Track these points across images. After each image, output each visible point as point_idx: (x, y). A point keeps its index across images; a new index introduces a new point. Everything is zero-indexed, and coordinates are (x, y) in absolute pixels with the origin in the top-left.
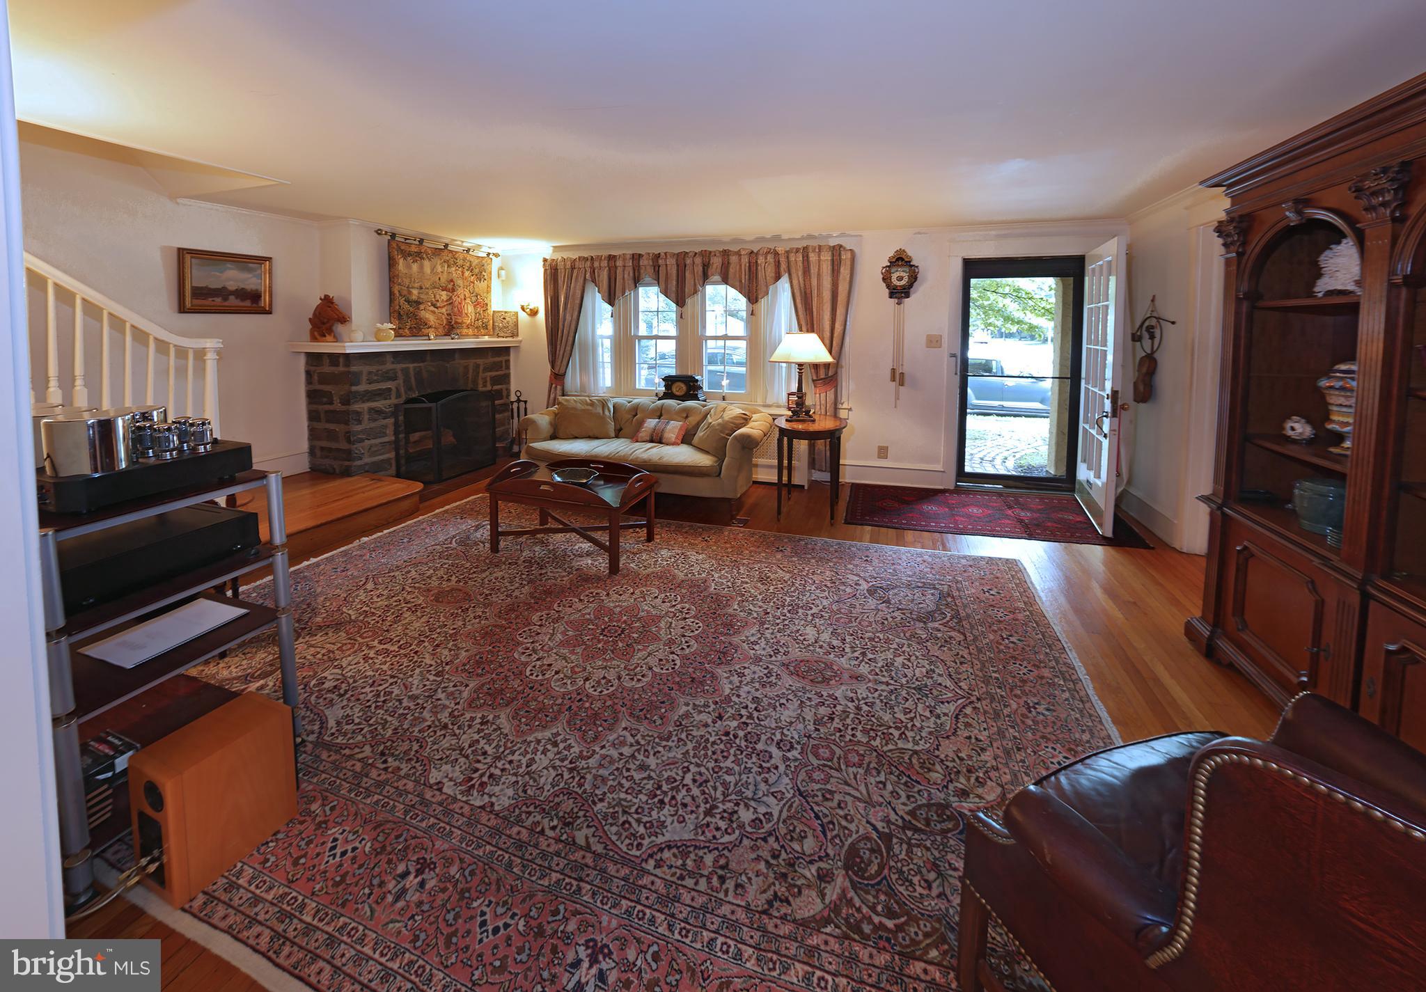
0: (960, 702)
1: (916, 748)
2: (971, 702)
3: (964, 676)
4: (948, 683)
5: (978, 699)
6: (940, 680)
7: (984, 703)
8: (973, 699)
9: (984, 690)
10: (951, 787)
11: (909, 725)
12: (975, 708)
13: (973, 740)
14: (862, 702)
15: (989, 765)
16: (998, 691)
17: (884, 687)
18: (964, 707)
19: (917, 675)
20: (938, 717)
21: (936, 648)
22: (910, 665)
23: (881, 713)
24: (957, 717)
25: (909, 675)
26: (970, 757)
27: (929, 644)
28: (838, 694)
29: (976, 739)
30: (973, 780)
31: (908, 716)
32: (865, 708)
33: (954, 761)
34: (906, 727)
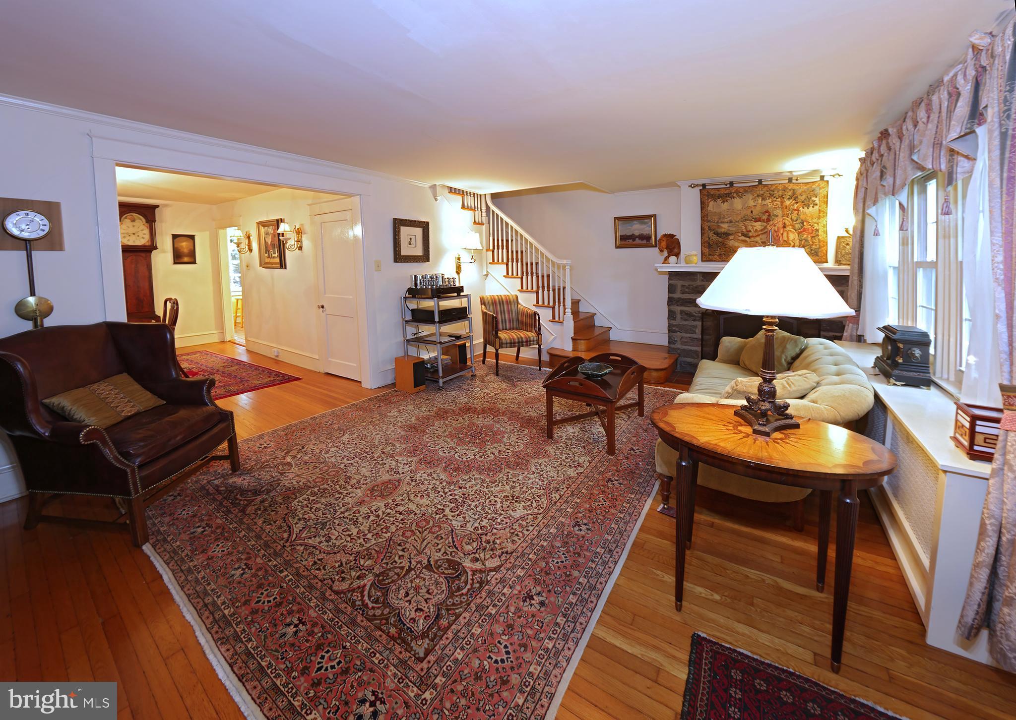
0: (294, 536)
1: (297, 500)
2: (287, 542)
3: (305, 555)
4: (310, 541)
5: (284, 546)
6: (318, 540)
7: (279, 547)
8: (288, 544)
9: (285, 556)
10: (270, 500)
11: (309, 505)
12: (283, 539)
13: (272, 522)
14: (342, 497)
15: (257, 518)
16: (275, 563)
17: (342, 510)
18: (290, 535)
19: (333, 531)
20: (299, 519)
21: (344, 561)
22: (344, 533)
23: (328, 500)
24: (289, 527)
25: (338, 527)
26: (269, 515)
27: (352, 558)
28: (359, 491)
29: (271, 524)
30: (262, 508)
31: (314, 508)
32: (337, 496)
33: (276, 508)
34: (309, 503)
